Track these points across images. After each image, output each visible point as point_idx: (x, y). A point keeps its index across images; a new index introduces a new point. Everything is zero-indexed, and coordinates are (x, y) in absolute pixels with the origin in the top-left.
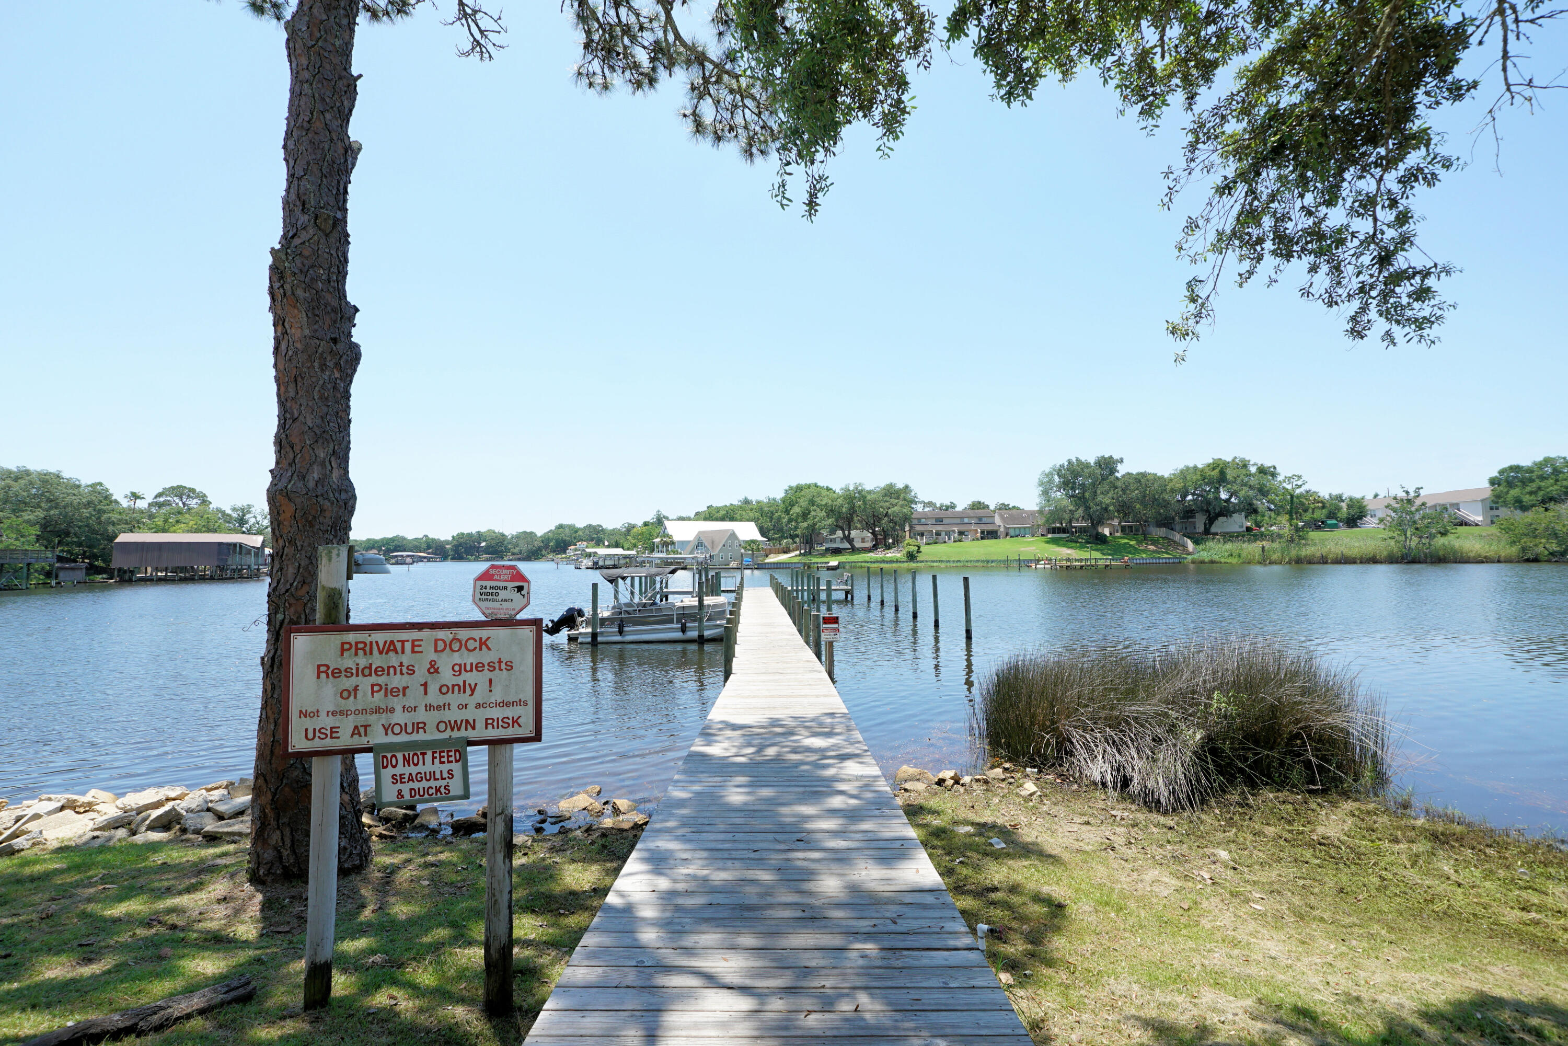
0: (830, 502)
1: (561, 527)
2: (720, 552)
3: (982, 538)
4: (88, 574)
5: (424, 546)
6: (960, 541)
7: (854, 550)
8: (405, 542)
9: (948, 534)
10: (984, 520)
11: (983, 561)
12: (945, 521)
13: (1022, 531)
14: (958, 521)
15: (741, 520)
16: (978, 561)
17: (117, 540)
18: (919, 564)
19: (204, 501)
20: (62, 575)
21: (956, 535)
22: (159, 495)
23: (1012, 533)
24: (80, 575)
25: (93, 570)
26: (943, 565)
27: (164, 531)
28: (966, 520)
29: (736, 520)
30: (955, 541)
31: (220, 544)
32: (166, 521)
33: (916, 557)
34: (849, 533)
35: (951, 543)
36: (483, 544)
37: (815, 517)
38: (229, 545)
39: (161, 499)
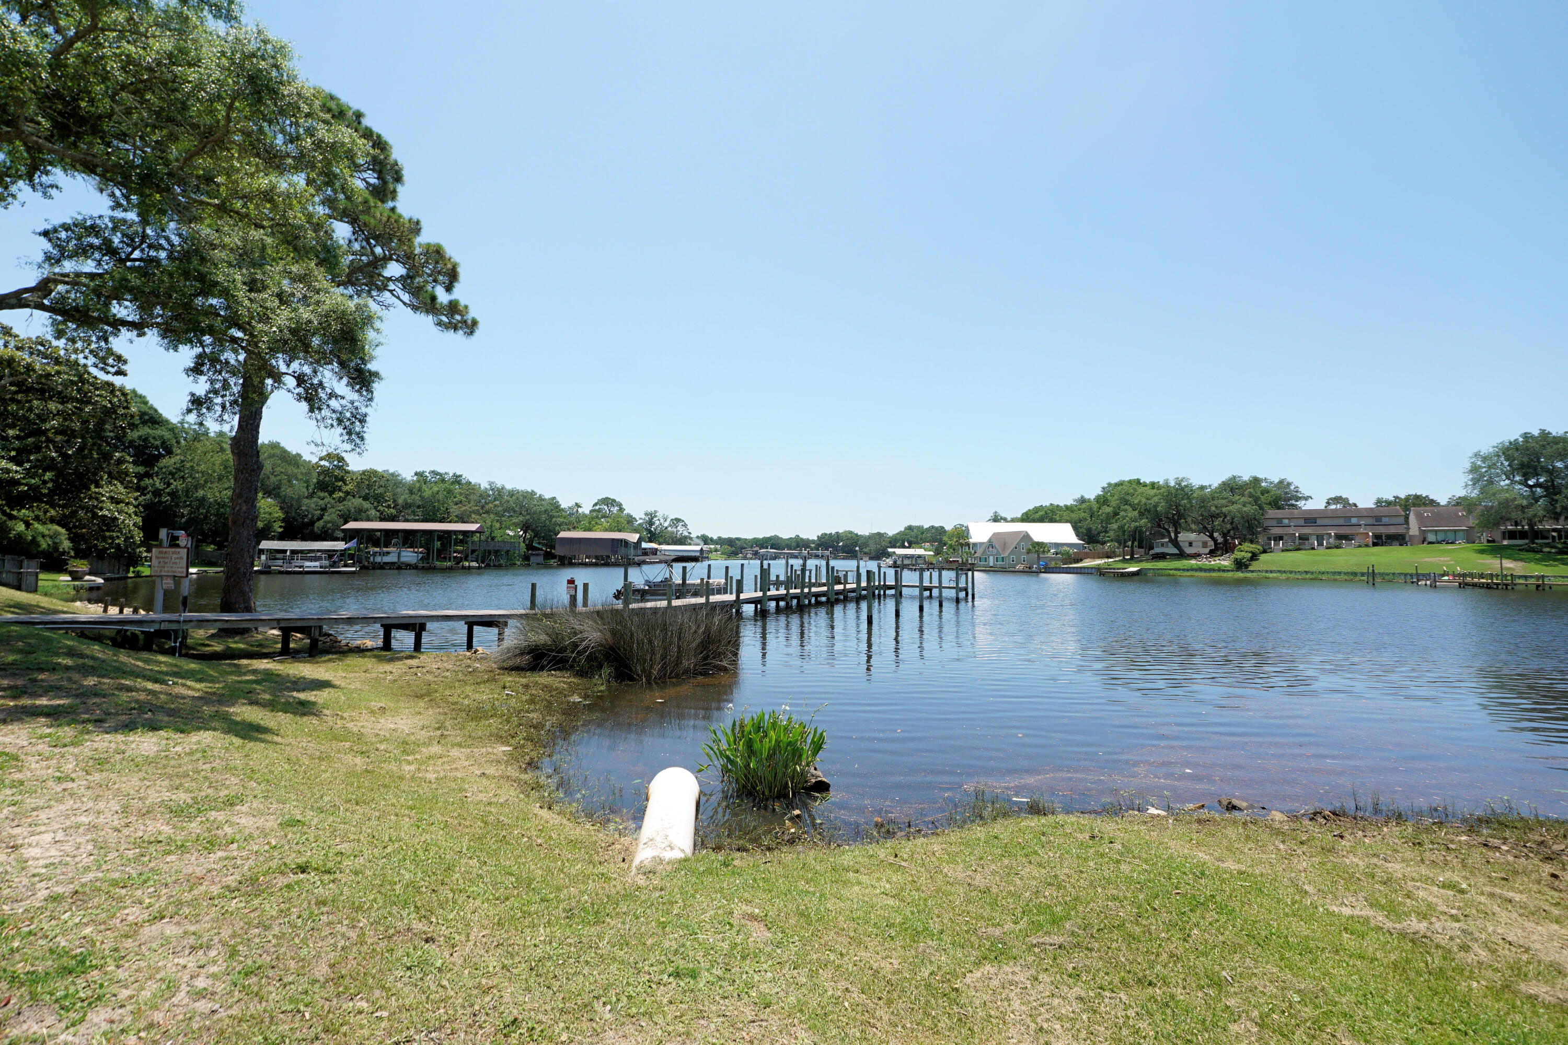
0: (1144, 500)
1: (910, 528)
2: (1010, 554)
3: (1375, 544)
4: (545, 559)
5: (794, 544)
6: (1337, 547)
7: (1182, 555)
8: (779, 541)
9: (1320, 539)
10: (1385, 520)
11: (1346, 574)
12: (1319, 522)
13: (1451, 537)
14: (1341, 522)
15: (1060, 521)
16: (1340, 573)
17: (559, 536)
18: (1249, 575)
19: (621, 509)
20: (532, 559)
21: (1332, 540)
22: (595, 505)
23: (1431, 538)
24: (540, 559)
25: (549, 556)
26: (1284, 576)
27: (590, 530)
28: (1354, 521)
29: (1056, 521)
30: (1328, 548)
31: (613, 540)
32: (590, 523)
33: (1247, 566)
34: (1176, 537)
35: (1322, 551)
36: (841, 544)
37: (1124, 518)
38: (618, 540)
39: (597, 507)
